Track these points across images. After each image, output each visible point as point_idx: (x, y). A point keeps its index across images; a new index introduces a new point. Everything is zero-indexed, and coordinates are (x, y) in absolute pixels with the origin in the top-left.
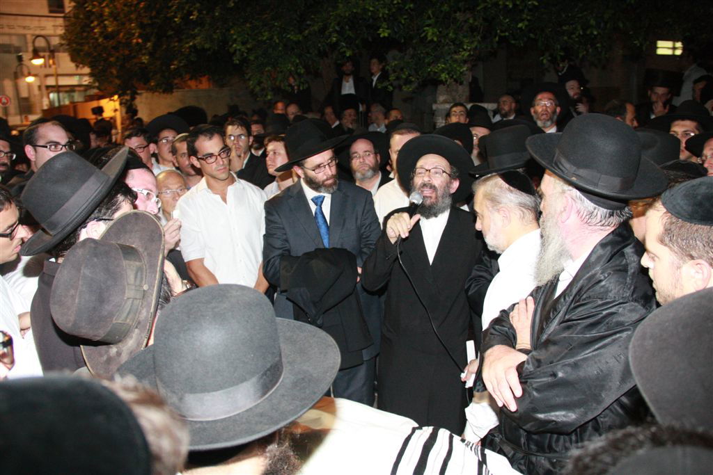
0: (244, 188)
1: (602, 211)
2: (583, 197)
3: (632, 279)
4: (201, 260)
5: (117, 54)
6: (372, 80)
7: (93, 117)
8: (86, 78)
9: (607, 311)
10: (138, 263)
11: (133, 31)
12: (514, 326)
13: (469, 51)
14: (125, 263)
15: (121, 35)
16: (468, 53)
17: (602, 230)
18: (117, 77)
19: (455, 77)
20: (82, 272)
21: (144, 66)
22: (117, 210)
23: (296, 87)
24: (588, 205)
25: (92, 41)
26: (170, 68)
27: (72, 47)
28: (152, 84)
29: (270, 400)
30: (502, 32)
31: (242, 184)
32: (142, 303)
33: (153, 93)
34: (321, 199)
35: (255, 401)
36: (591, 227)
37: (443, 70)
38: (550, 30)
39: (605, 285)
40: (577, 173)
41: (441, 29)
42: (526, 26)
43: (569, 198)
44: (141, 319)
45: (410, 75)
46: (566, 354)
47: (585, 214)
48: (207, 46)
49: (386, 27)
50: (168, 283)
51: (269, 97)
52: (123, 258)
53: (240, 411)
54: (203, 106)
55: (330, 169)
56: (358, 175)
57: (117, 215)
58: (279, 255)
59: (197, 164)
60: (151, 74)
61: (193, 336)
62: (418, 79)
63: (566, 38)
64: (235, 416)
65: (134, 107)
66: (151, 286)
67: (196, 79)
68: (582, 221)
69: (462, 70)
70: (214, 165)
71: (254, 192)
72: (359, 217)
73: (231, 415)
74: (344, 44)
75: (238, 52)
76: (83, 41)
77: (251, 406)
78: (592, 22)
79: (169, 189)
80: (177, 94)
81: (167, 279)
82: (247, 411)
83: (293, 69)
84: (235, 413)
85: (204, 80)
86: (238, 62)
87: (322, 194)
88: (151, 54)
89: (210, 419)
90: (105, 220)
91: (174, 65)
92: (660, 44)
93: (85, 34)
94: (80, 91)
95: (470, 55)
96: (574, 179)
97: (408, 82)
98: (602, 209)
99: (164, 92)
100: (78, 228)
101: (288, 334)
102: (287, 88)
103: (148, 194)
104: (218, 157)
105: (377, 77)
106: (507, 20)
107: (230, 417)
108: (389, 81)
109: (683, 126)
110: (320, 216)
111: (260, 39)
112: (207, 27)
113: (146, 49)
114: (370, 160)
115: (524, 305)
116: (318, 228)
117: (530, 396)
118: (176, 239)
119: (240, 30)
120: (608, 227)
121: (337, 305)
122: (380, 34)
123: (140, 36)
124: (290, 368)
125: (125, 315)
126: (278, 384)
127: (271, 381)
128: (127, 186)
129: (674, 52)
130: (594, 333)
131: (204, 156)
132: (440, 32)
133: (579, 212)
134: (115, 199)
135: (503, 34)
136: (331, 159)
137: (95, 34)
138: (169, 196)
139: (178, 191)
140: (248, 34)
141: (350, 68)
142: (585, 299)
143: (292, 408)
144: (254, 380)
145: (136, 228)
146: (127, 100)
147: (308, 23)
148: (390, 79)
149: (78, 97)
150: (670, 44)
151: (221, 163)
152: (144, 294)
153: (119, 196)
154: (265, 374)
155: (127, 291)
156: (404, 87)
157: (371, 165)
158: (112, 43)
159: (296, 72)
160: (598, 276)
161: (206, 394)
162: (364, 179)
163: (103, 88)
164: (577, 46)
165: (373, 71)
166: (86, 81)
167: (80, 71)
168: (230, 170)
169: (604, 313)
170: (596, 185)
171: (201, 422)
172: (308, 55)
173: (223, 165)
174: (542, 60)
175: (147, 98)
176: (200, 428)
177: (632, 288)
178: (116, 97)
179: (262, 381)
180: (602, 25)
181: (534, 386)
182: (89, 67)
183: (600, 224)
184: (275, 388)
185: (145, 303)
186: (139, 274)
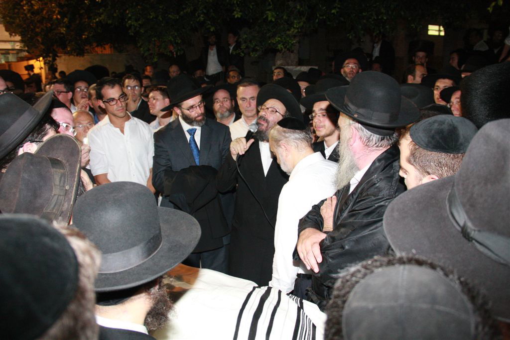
0: (136, 124)
1: (375, 137)
2: (363, 128)
3: (396, 183)
4: (106, 175)
5: (42, 26)
6: (229, 49)
7: (26, 72)
8: (18, 44)
9: (378, 204)
10: (62, 171)
11: (54, 10)
12: (323, 216)
13: (298, 29)
14: (53, 170)
15: (45, 12)
16: (297, 30)
17: (377, 150)
18: (42, 44)
19: (288, 47)
20: (21, 175)
21: (62, 35)
22: (45, 135)
23: (175, 53)
24: (367, 133)
25: (22, 16)
26: (82, 37)
27: (6, 20)
28: (69, 49)
29: (153, 260)
30: (320, 15)
31: (135, 121)
32: (65, 199)
33: (69, 56)
34: (194, 131)
35: (142, 260)
36: (370, 149)
37: (279, 42)
38: (354, 15)
39: (378, 186)
40: (358, 111)
41: (278, 13)
42: (337, 12)
43: (354, 129)
44: (64, 210)
45: (256, 45)
46: (351, 233)
47: (365, 140)
48: (110, 22)
49: (239, 10)
50: (83, 185)
51: (155, 60)
52: (51, 167)
53: (133, 266)
54: (107, 66)
55: (200, 109)
56: (218, 115)
57: (45, 139)
58: (163, 170)
59: (103, 105)
60: (68, 41)
61: (100, 215)
62: (262, 48)
63: (365, 21)
64: (129, 269)
65: (55, 66)
66: (71, 187)
67: (101, 46)
68: (364, 144)
69: (292, 42)
70: (115, 107)
71: (144, 126)
72: (221, 143)
73: (127, 269)
74: (209, 22)
75: (133, 27)
76: (15, 15)
77: (140, 263)
78: (383, 10)
79: (81, 124)
80: (87, 57)
81: (82, 182)
82: (137, 266)
83: (172, 39)
84: (129, 268)
85: (107, 47)
86: (132, 34)
87: (195, 127)
88: (68, 27)
89: (112, 272)
90: (37, 142)
91: (85, 35)
92: (430, 27)
93: (16, 10)
94: (12, 54)
95: (298, 32)
96: (356, 116)
97: (254, 50)
98: (375, 135)
99: (77, 55)
100: (17, 147)
101: (166, 217)
102: (168, 54)
103: (67, 126)
104: (118, 101)
105: (233, 46)
106: (324, 8)
107: (126, 271)
108: (241, 49)
109: (445, 83)
110: (193, 143)
111: (149, 17)
112: (109, 7)
113: (64, 23)
114: (227, 104)
115: (330, 202)
116: (192, 151)
117: (327, 262)
118: (87, 159)
119: (133, 11)
120: (381, 148)
121: (205, 205)
122: (234, 16)
123: (59, 13)
124: (167, 238)
125: (52, 206)
126: (158, 250)
127: (154, 246)
128: (52, 119)
129: (439, 33)
130: (369, 219)
131: (108, 100)
132: (277, 15)
133: (361, 138)
134: (44, 127)
135: (321, 18)
136: (201, 102)
137: (24, 10)
138: (81, 129)
139: (88, 125)
140: (140, 14)
141: (214, 39)
142: (364, 197)
143: (168, 264)
144: (142, 245)
145: (61, 146)
146: (49, 61)
147: (184, 6)
148: (242, 47)
149: (12, 58)
150: (436, 27)
151: (120, 105)
152: (67, 193)
153: (46, 125)
154: (149, 241)
155: (54, 190)
156: (251, 53)
157: (228, 108)
158: (38, 18)
159: (175, 42)
160: (373, 181)
161: (109, 254)
162: (223, 117)
163: (31, 51)
164: (373, 27)
165: (230, 42)
166: (18, 46)
167: (13, 38)
168: (127, 110)
169: (376, 205)
170: (371, 119)
171: (106, 274)
172: (184, 30)
173: (122, 106)
174: (349, 36)
175: (65, 60)
176: (105, 277)
177: (396, 188)
178: (41, 59)
179: (147, 246)
180: (390, 13)
181: (330, 255)
182: (19, 36)
183: (375, 146)
184: (157, 251)
185: (66, 199)
186: (63, 178)
